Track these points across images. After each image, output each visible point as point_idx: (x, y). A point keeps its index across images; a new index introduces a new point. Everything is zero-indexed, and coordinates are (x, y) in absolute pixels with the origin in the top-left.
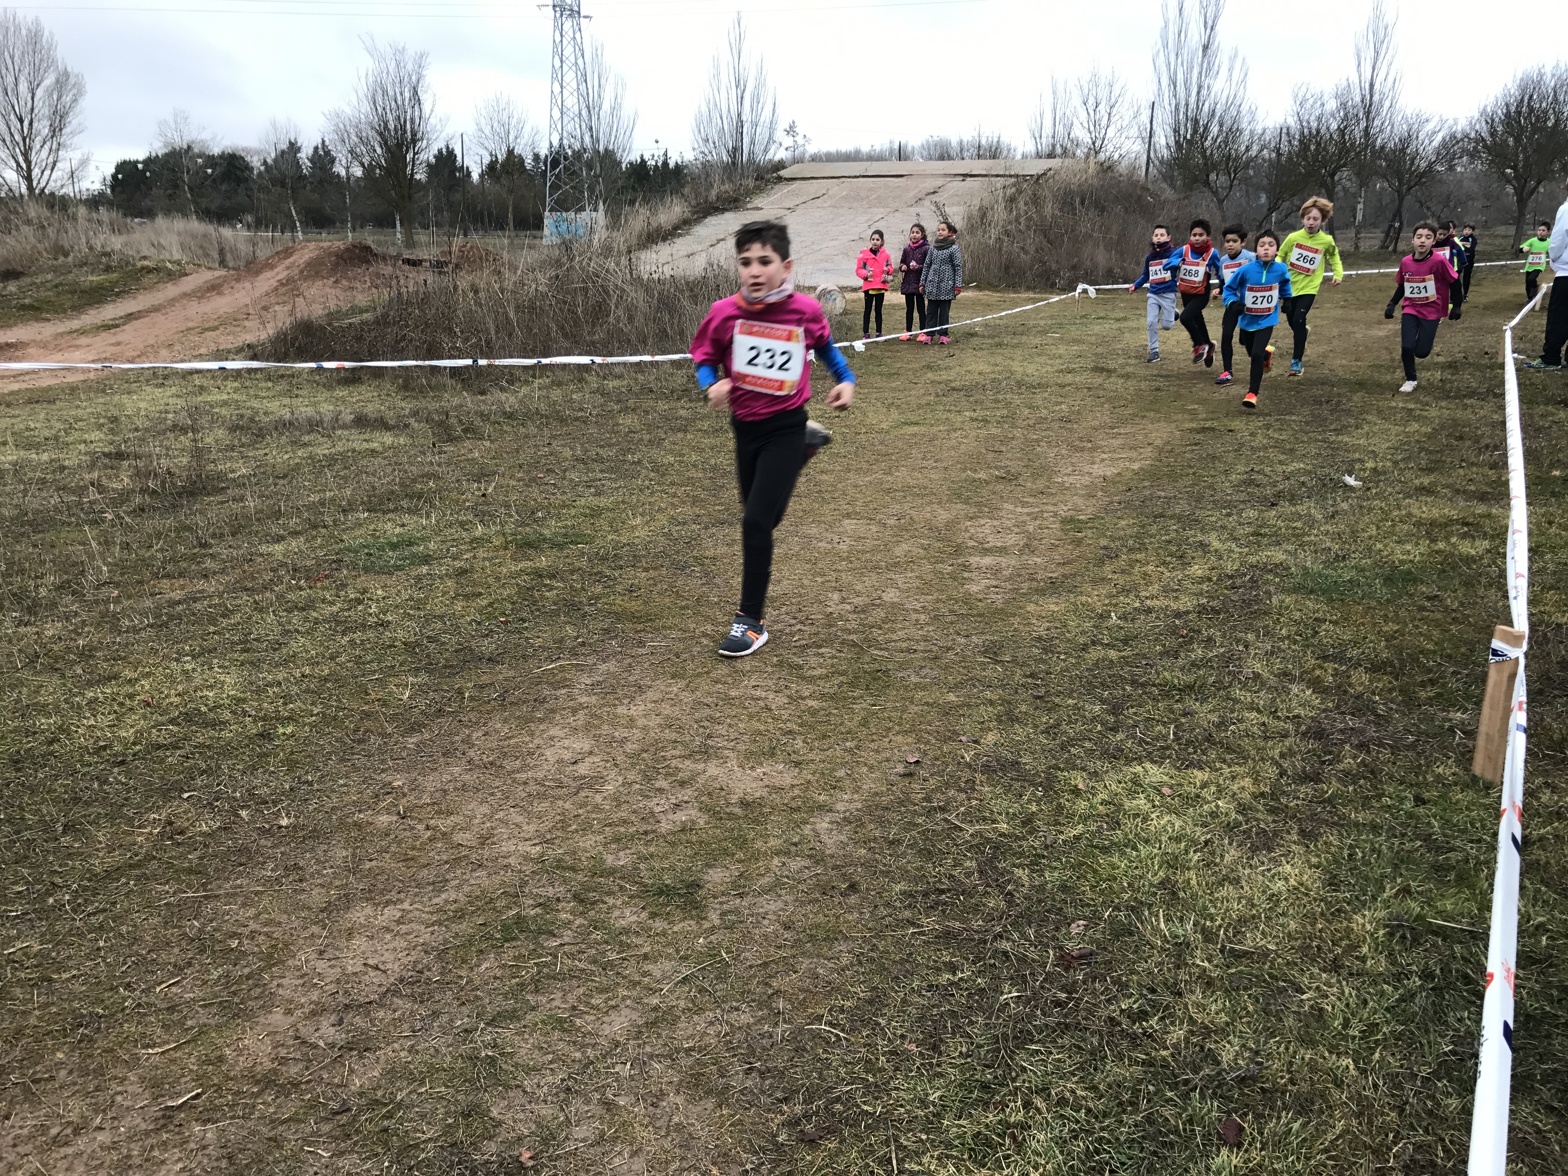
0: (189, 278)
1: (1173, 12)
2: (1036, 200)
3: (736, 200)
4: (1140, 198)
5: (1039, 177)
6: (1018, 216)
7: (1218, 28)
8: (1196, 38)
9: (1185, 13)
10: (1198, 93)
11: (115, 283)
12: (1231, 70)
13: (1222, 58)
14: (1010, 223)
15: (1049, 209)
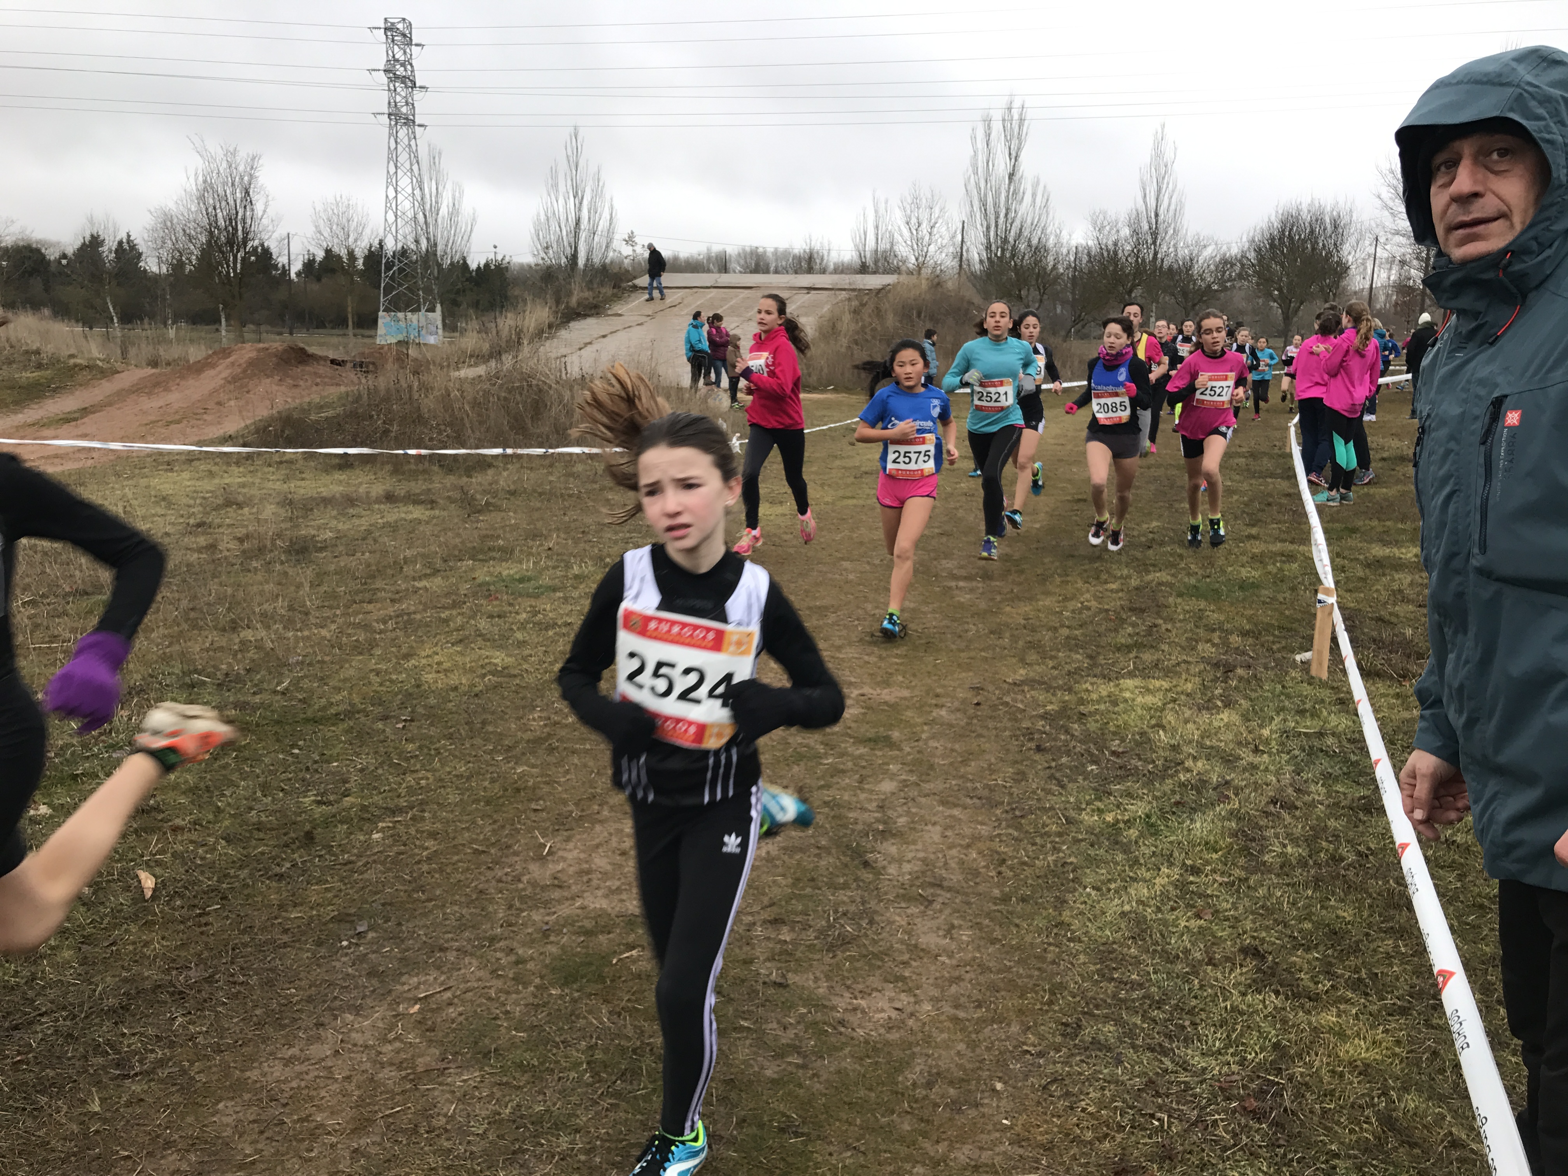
0: (122, 375)
1: (981, 144)
2: (878, 313)
3: (596, 307)
4: (967, 311)
5: (879, 291)
6: (863, 328)
7: (1020, 159)
8: (1003, 166)
9: (992, 144)
10: (1006, 215)
11: (51, 380)
12: (1034, 195)
13: (1027, 186)
14: (858, 333)
15: (891, 320)
